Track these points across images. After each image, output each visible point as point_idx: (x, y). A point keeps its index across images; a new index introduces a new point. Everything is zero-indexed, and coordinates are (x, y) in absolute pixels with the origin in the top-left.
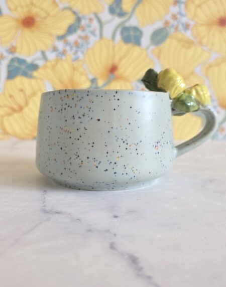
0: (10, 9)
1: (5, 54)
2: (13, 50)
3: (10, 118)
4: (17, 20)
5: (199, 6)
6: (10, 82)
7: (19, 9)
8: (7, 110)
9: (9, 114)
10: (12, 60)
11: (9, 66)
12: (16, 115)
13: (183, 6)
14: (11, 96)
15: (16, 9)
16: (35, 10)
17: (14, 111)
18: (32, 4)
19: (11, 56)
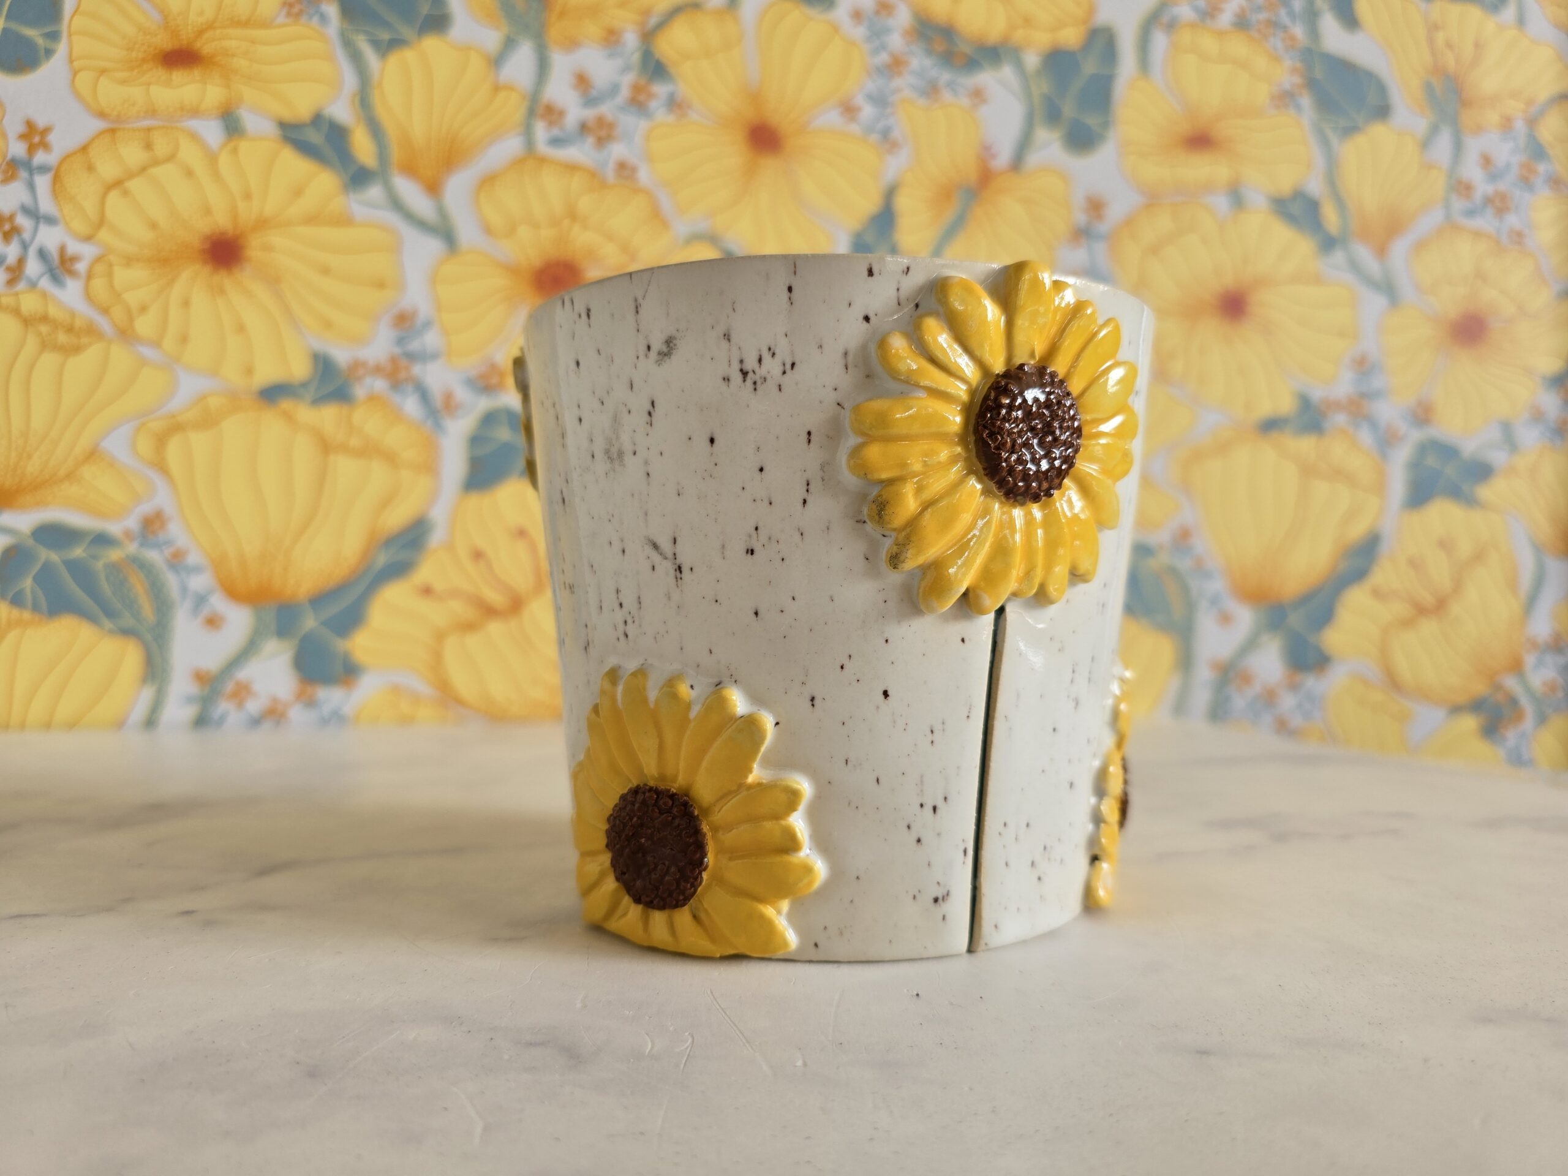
0: (488, 230)
1: (462, 394)
2: (494, 381)
3: (472, 641)
4: (512, 270)
5: (1154, 250)
6: (475, 501)
7: (524, 232)
8: (459, 608)
9: (468, 627)
10: (489, 419)
11: (475, 440)
12: (495, 628)
13: (1100, 248)
14: (478, 555)
15: (511, 230)
16: (582, 239)
17: (489, 612)
18: (573, 215)
19: (484, 404)
